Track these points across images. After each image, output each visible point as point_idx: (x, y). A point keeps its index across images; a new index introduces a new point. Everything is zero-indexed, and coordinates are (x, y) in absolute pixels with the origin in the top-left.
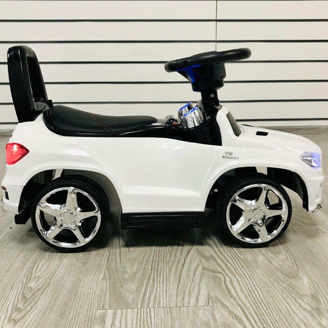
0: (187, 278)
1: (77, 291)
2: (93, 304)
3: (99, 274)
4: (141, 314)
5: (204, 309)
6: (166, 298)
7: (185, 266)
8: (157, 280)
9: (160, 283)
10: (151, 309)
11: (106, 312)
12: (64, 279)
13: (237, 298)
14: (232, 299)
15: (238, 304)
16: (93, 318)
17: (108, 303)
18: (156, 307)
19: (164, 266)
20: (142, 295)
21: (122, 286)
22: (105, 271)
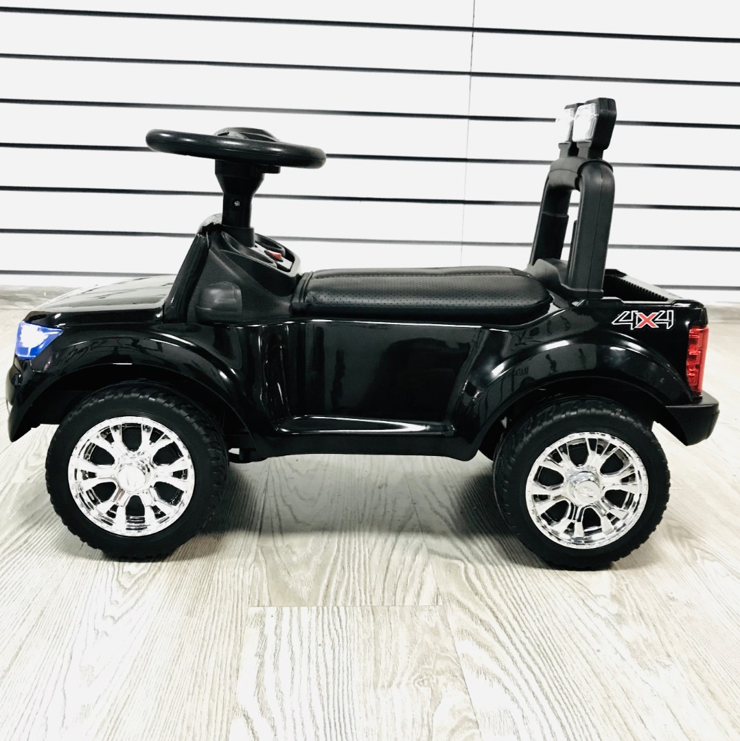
0: (400, 564)
1: (211, 580)
2: (242, 598)
3: (247, 555)
4: (323, 614)
5: (430, 611)
6: (365, 594)
7: (397, 547)
8: (349, 566)
9: (353, 571)
10: (340, 608)
11: (264, 610)
13: (485, 596)
14: (476, 598)
15: (487, 605)
16: (244, 618)
17: (267, 597)
18: (349, 605)
19: (359, 545)
20: (323, 587)
21: (288, 573)
22: (256, 550)
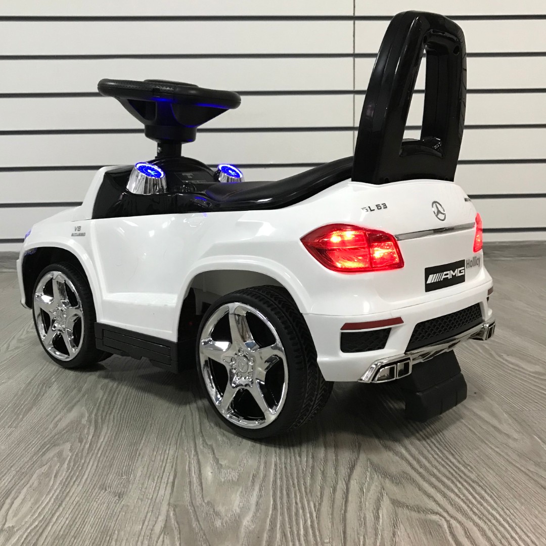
3: (155, 519)
7: (350, 498)
8: (292, 532)
19: (301, 498)
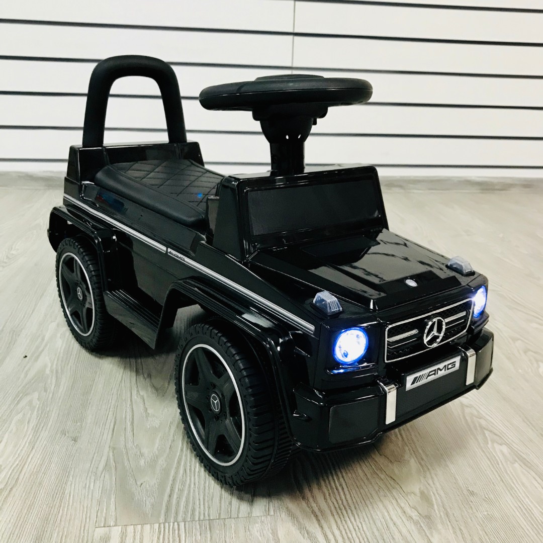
1: (63, 493)
2: (90, 516)
4: (164, 534)
5: (262, 522)
6: (204, 504)
9: (194, 476)
10: (180, 524)
11: (110, 531)
12: (42, 471)
13: (311, 500)
14: (304, 504)
15: (313, 511)
17: (114, 514)
18: (189, 520)
20: (166, 498)
21: (136, 481)
22: (108, 452)
